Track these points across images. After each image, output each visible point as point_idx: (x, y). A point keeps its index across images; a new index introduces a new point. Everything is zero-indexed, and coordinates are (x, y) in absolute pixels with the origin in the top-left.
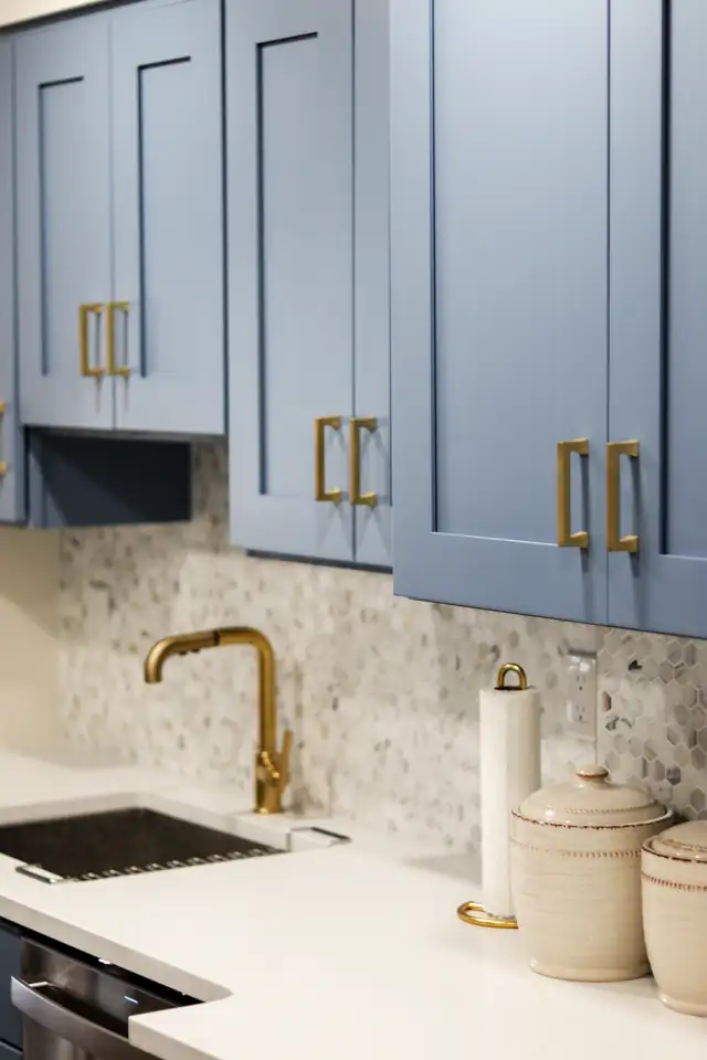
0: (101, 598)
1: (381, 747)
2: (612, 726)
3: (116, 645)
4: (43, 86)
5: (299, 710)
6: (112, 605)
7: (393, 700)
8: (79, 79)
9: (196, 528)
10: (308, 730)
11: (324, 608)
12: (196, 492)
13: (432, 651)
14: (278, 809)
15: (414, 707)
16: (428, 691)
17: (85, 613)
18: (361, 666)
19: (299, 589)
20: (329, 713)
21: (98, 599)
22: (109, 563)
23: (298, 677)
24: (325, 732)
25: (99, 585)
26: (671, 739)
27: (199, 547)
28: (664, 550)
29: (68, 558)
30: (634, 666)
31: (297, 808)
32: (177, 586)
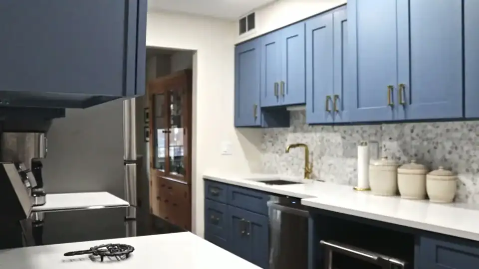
0: (271, 144)
1: (330, 165)
2: (385, 150)
3: (273, 152)
4: (267, 45)
5: (312, 160)
6: (273, 145)
7: (332, 155)
8: (274, 43)
9: (291, 128)
10: (315, 164)
11: (318, 140)
12: (291, 122)
13: (341, 145)
14: (308, 178)
15: (337, 156)
16: (340, 153)
17: (267, 147)
18: (326, 150)
19: (313, 138)
20: (319, 161)
21: (270, 144)
22: (272, 137)
23: (312, 154)
24: (318, 163)
25: (270, 142)
26: (399, 151)
27: (291, 132)
28: (410, 103)
29: (263, 137)
30: (390, 139)
31: (312, 178)
32: (286, 140)
